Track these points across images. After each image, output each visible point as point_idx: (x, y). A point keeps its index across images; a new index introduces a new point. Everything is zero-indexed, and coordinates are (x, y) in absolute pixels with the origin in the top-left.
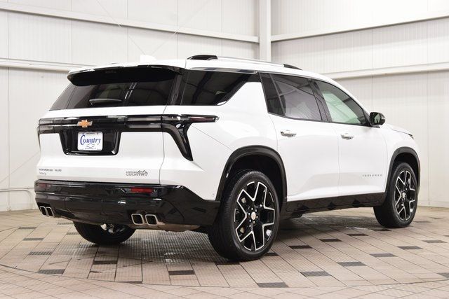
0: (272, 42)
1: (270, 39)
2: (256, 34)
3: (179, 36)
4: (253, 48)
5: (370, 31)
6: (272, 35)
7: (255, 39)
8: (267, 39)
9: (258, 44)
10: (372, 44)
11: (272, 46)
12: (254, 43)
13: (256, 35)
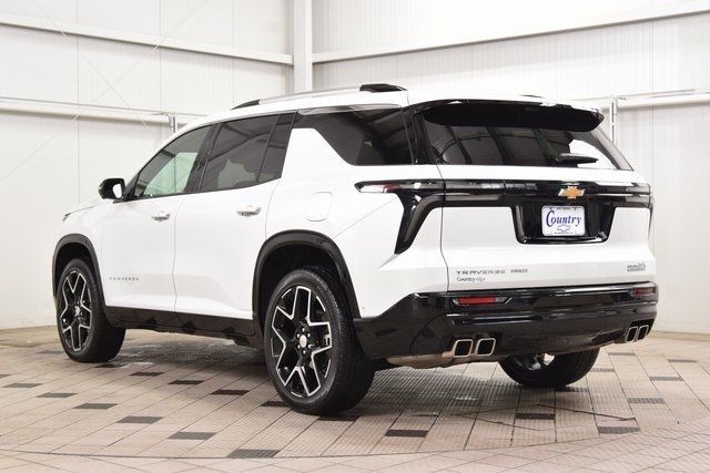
0: (314, 64)
1: (311, 58)
2: (289, 50)
3: (163, 51)
4: (283, 73)
5: (469, 48)
6: (314, 51)
7: (286, 59)
8: (306, 59)
9: (292, 66)
10: (472, 69)
11: (314, 70)
12: (286, 65)
13: (287, 53)
